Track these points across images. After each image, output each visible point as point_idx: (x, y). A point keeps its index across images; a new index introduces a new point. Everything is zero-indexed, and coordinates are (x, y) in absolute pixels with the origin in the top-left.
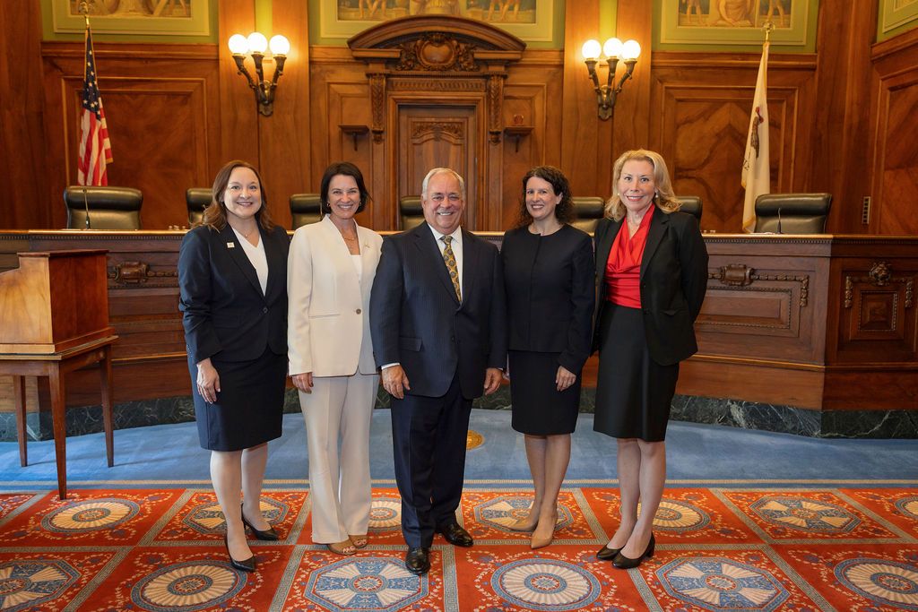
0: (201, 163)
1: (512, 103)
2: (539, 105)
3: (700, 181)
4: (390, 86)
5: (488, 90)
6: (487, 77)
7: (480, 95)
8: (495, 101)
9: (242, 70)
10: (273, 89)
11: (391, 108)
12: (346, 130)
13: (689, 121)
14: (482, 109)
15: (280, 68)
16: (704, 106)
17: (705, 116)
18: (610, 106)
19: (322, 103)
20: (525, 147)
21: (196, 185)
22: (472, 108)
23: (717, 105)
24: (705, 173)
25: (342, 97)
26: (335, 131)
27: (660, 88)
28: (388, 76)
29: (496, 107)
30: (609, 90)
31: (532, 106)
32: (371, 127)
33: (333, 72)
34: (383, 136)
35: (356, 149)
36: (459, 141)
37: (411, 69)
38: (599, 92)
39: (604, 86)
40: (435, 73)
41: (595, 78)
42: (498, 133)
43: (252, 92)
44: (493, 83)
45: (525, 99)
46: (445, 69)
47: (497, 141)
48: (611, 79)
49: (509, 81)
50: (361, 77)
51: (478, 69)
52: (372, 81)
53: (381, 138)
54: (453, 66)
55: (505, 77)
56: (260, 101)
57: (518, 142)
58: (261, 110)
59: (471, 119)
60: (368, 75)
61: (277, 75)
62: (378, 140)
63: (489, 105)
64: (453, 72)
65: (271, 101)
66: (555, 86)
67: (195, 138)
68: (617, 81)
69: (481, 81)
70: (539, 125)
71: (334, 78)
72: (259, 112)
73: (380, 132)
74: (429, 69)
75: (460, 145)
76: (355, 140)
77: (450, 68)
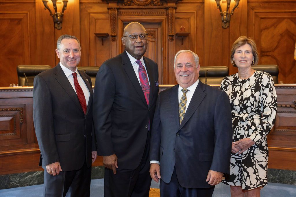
0: (27, 53)
1: (180, 21)
2: (193, 22)
3: (274, 57)
4: (119, 14)
5: (167, 15)
6: (167, 9)
7: (163, 17)
8: (171, 20)
9: (47, 7)
10: (62, 16)
11: (120, 24)
12: (98, 35)
13: (267, 28)
14: (165, 24)
15: (65, 6)
16: (274, 21)
17: (275, 25)
18: (228, 21)
19: (86, 22)
20: (186, 42)
21: (24, 63)
22: (159, 23)
23: (281, 20)
24: (275, 54)
25: (96, 19)
26: (92, 36)
27: (252, 13)
28: (118, 9)
29: (172, 23)
30: (227, 14)
31: (189, 22)
32: (110, 34)
33: (91, 7)
34: (116, 38)
35: (103, 45)
36: (153, 40)
37: (129, 5)
38: (222, 15)
39: (225, 12)
40: (141, 7)
41: (220, 8)
42: (172, 36)
43: (51, 18)
44: (170, 11)
45: (186, 19)
46: (146, 5)
47: (172, 40)
48: (228, 8)
49: (178, 10)
50: (105, 9)
51: (163, 5)
52: (110, 11)
53: (115, 39)
54: (150, 4)
55: (176, 8)
56: (56, 22)
57: (182, 40)
58: (56, 27)
59: (159, 29)
60: (109, 9)
61: (64, 9)
62: (114, 40)
63: (168, 22)
64: (150, 6)
65: (61, 22)
66: (200, 12)
67: (24, 41)
68: (231, 9)
69: (164, 10)
70: (193, 31)
71: (92, 10)
72: (55, 28)
73: (115, 36)
74: (138, 5)
75: (154, 42)
76: (103, 40)
77: (148, 5)
